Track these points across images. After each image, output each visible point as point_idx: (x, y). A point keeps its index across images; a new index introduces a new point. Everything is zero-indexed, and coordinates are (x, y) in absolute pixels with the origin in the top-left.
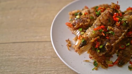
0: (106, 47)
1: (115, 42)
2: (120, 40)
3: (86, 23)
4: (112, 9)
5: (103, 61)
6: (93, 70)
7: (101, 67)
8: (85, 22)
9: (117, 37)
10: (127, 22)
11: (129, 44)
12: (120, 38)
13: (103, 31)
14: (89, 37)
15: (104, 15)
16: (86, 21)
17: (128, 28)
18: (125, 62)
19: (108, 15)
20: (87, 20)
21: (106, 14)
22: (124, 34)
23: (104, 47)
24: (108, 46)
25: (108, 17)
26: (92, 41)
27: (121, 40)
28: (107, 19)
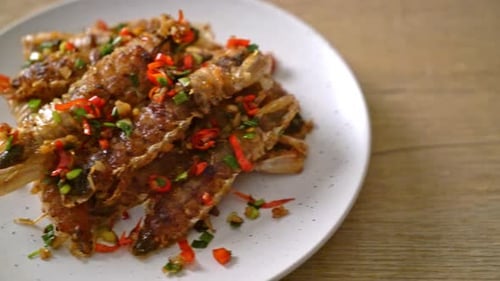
0: (90, 178)
1: (127, 162)
2: (150, 155)
3: (53, 83)
4: (159, 36)
5: (77, 228)
6: (30, 257)
7: (67, 251)
8: (53, 79)
9: (141, 143)
10: (192, 92)
11: (184, 176)
12: (151, 148)
13: (90, 116)
14: (36, 134)
15: (120, 56)
16: (57, 74)
17: (195, 114)
18: (160, 243)
19: (132, 58)
20: (61, 70)
21: (126, 57)
22: (169, 138)
23: (83, 177)
24: (96, 173)
25: (133, 66)
26: (43, 148)
27: (154, 156)
28: (126, 75)
